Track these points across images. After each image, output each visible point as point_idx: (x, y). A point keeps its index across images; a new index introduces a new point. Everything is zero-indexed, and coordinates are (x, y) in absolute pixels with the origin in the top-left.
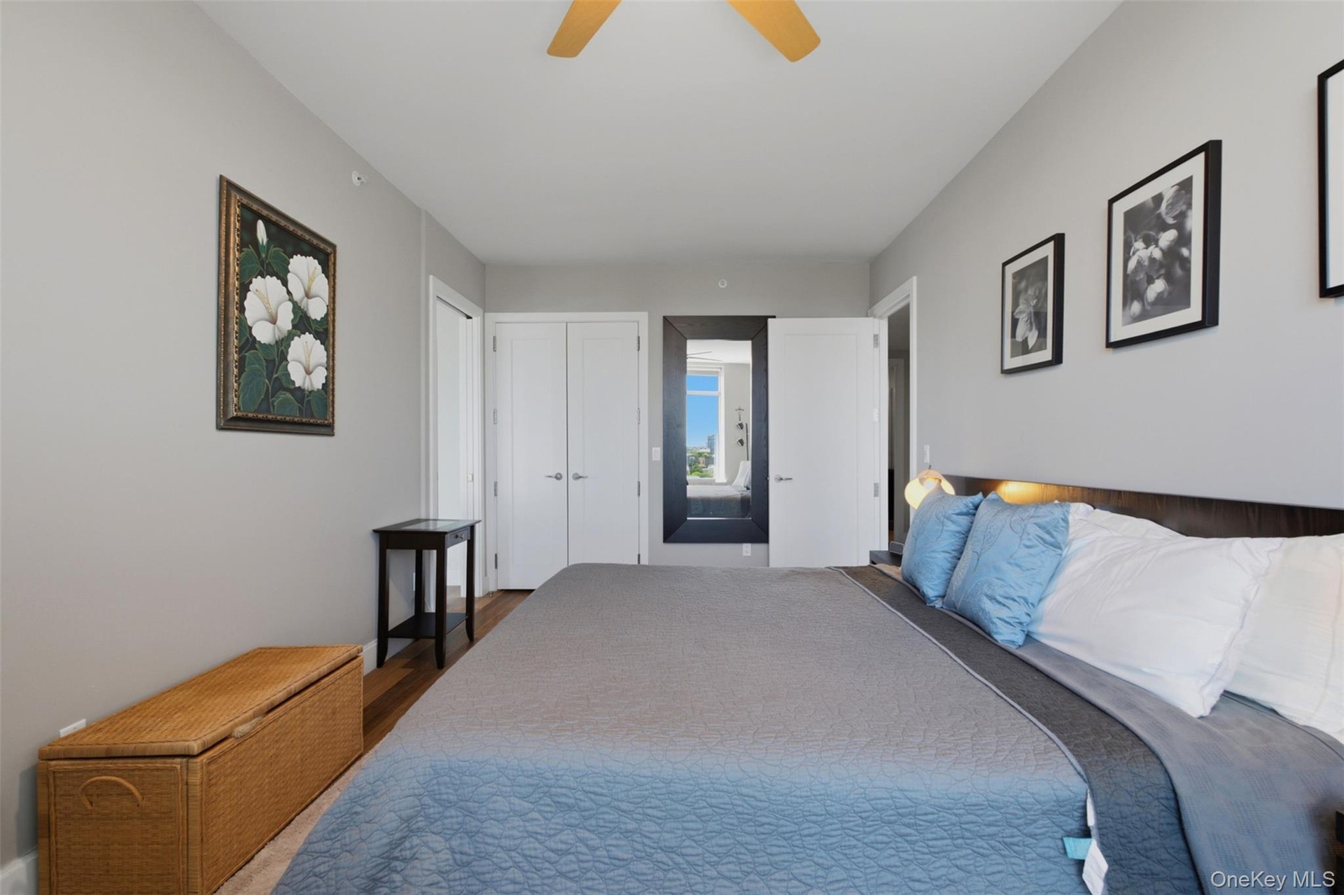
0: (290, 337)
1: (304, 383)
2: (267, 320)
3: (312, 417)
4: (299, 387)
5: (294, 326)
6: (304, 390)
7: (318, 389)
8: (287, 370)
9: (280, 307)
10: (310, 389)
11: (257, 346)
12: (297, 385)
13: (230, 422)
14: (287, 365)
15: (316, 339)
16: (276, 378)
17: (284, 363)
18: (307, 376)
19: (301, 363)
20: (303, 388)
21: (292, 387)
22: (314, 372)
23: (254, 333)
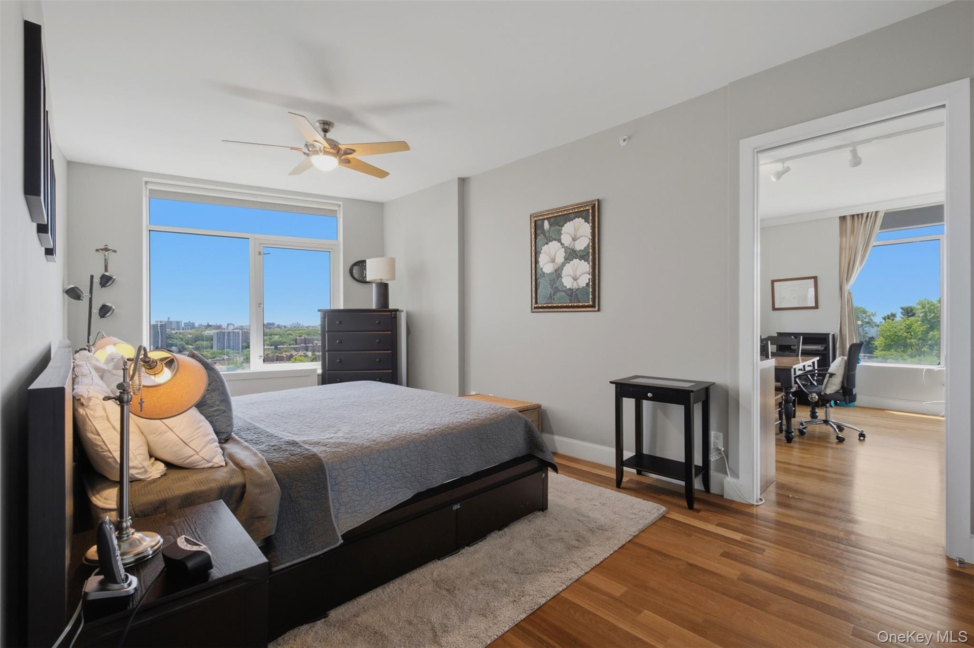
0: (563, 265)
1: (573, 285)
2: (549, 262)
3: (579, 302)
4: (570, 288)
5: (566, 259)
6: (573, 289)
7: (583, 287)
8: (562, 281)
9: (557, 254)
10: (577, 288)
11: (545, 275)
12: (568, 288)
13: (537, 308)
14: (561, 279)
15: (581, 260)
16: (556, 287)
17: (560, 279)
18: (575, 282)
19: (570, 276)
20: (572, 288)
21: (565, 289)
22: (580, 279)
23: (544, 270)
